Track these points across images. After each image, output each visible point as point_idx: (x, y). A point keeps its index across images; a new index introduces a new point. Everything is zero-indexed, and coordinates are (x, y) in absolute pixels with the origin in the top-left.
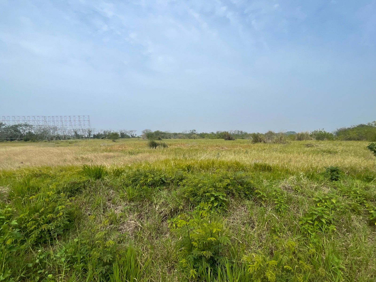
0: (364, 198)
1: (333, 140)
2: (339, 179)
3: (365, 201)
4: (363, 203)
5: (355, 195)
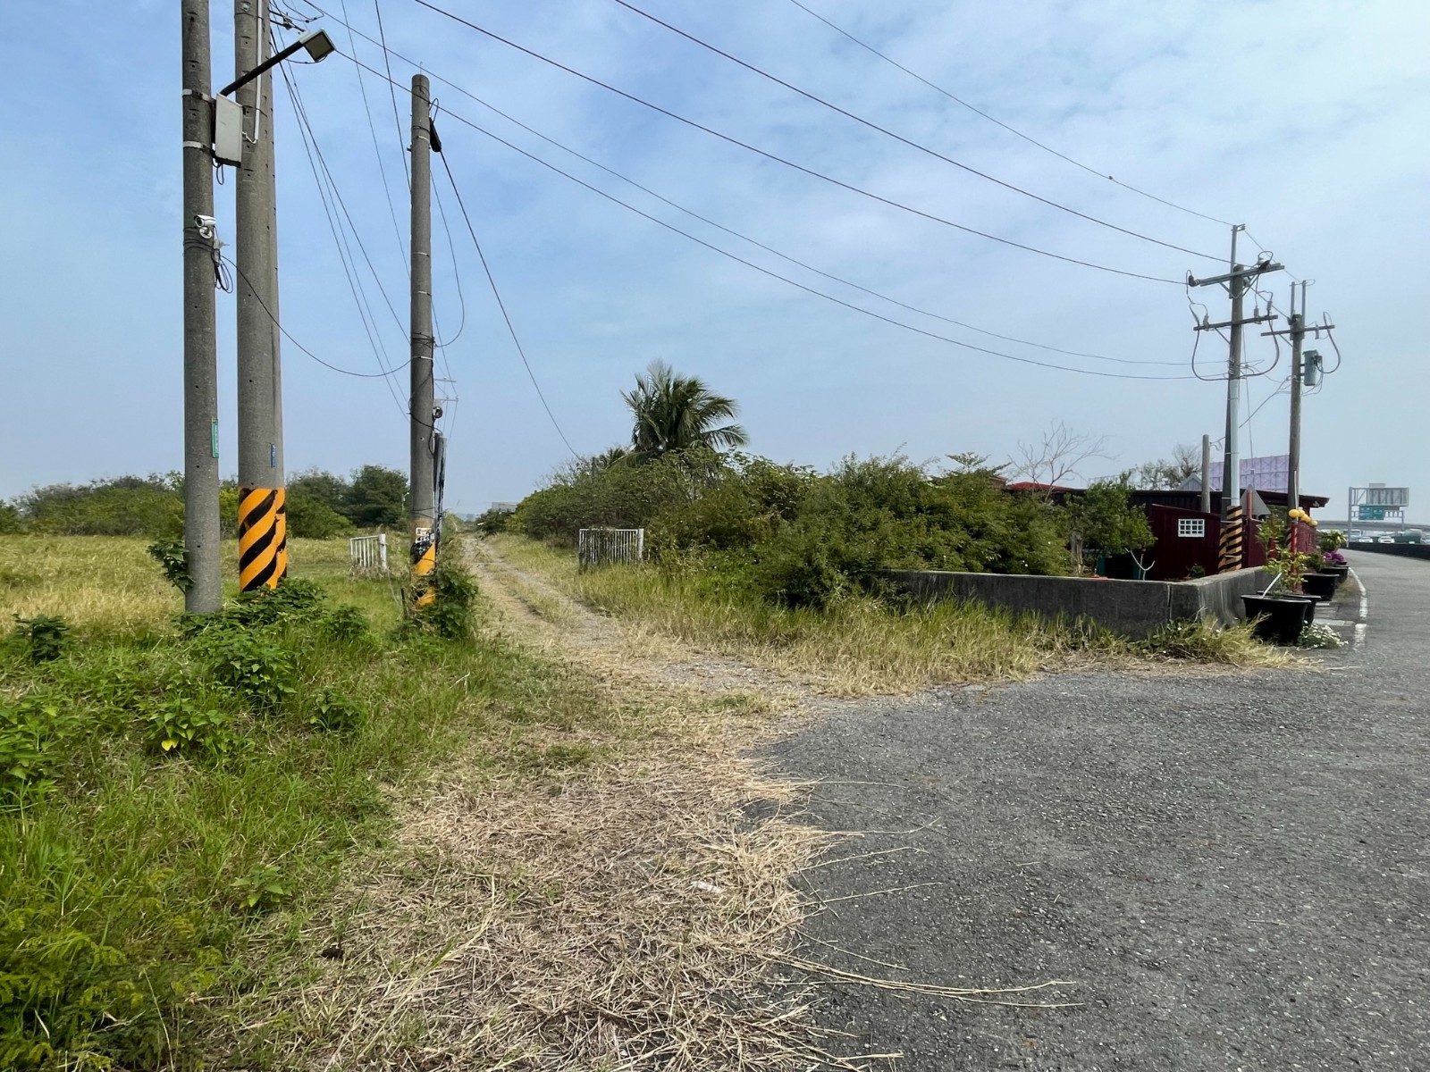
0: (134, 691)
1: (17, 531)
2: (61, 652)
3: (136, 697)
4: (133, 702)
5: (111, 686)
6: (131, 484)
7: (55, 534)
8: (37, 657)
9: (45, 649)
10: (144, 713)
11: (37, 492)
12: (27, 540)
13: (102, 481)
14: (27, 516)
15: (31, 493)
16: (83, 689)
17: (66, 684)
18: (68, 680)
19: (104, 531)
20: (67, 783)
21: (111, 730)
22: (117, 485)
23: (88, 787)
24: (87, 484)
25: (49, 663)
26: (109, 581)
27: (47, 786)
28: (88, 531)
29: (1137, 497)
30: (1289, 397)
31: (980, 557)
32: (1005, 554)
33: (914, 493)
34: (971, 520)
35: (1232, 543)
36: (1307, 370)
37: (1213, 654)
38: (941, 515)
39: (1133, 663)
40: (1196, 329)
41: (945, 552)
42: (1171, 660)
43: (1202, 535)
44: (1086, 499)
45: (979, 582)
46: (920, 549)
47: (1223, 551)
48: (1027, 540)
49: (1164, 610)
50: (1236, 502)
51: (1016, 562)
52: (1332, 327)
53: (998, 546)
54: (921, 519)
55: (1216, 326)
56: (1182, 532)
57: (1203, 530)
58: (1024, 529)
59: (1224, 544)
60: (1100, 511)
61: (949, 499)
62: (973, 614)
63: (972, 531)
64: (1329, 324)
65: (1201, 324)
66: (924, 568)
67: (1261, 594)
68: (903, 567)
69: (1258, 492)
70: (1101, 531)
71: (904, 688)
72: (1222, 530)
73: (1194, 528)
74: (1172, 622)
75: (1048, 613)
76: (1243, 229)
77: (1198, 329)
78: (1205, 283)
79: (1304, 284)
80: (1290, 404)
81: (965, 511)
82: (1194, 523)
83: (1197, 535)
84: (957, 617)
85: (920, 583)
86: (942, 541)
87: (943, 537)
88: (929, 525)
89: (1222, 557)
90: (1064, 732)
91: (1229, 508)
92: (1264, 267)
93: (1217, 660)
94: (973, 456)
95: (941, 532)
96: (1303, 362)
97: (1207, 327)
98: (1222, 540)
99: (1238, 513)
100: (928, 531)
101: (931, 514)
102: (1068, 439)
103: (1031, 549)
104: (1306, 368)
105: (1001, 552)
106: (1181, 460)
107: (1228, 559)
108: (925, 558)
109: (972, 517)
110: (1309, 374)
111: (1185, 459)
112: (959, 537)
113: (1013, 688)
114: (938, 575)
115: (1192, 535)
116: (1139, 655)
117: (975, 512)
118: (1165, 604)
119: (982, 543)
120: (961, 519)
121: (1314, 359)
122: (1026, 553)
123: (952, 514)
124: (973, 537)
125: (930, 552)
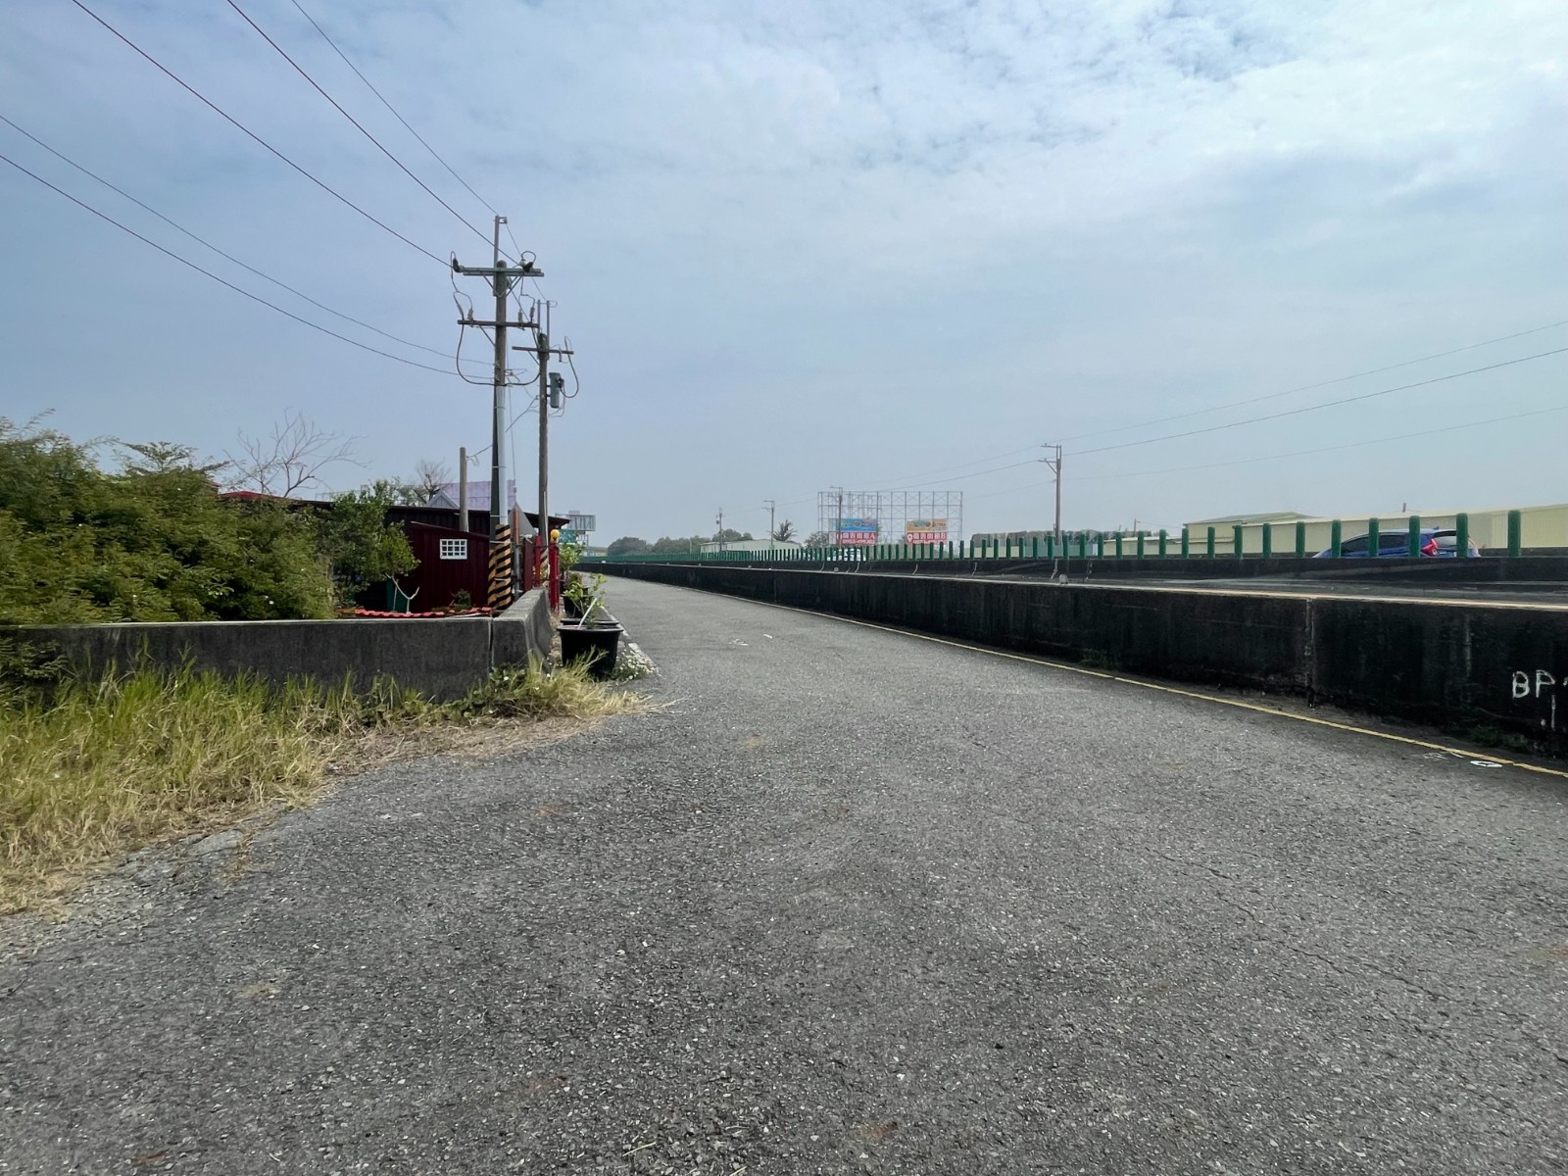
30: (538, 416)
31: (197, 593)
32: (238, 586)
33: (68, 490)
34: (179, 537)
35: (501, 565)
36: (553, 391)
37: (549, 706)
38: (123, 528)
40: (460, 322)
41: (134, 589)
42: (501, 721)
43: (465, 557)
44: (334, 514)
45: (204, 636)
46: (85, 587)
47: (493, 574)
48: (269, 566)
49: (484, 655)
50: (505, 521)
51: (255, 599)
52: (572, 353)
53: (226, 575)
54: (87, 533)
55: (481, 324)
56: (445, 554)
57: (465, 551)
58: (265, 550)
59: (493, 567)
61: (137, 503)
62: (196, 691)
63: (180, 553)
64: (569, 350)
65: (466, 318)
66: (91, 618)
67: (578, 623)
68: (47, 619)
72: (491, 551)
73: (457, 549)
74: (495, 670)
76: (505, 222)
77: (462, 322)
78: (469, 272)
79: (548, 303)
80: (539, 425)
81: (167, 522)
82: (457, 543)
83: (460, 557)
84: (166, 701)
85: (87, 647)
86: (127, 570)
87: (128, 564)
88: (101, 544)
89: (493, 580)
91: (498, 527)
92: (528, 270)
95: (124, 556)
96: (549, 383)
97: (472, 322)
98: (492, 563)
99: (507, 532)
100: (98, 553)
101: (103, 525)
103: (277, 579)
104: (551, 388)
105: (231, 583)
106: (424, 477)
107: (498, 582)
108: (93, 601)
109: (181, 530)
110: (554, 395)
111: (428, 476)
112: (159, 563)
114: (124, 629)
115: (454, 557)
116: (462, 721)
117: (186, 523)
118: (486, 648)
119: (202, 571)
120: (160, 534)
121: (558, 382)
122: (272, 586)
123: (145, 526)
124: (184, 562)
125: (105, 589)
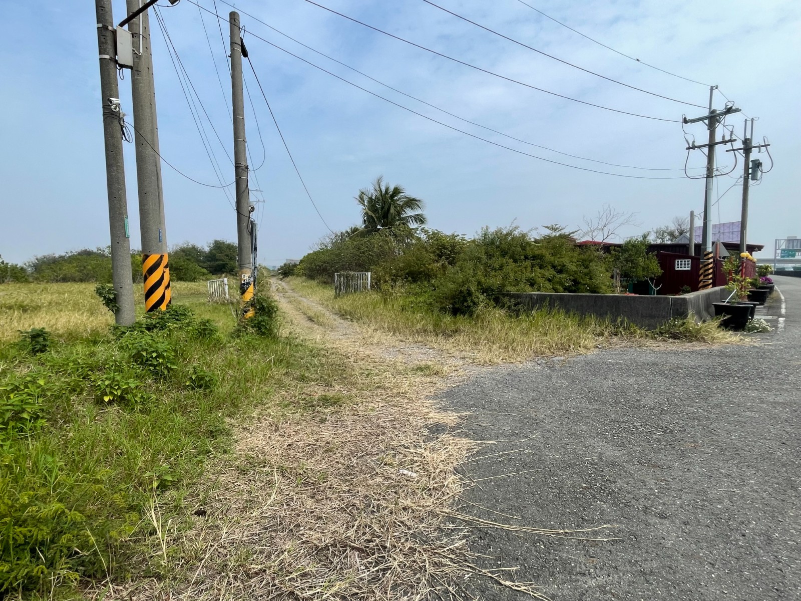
0: (88, 369)
1: (27, 281)
2: (48, 348)
3: (90, 373)
4: (88, 375)
5: (75, 366)
6: (87, 254)
7: (47, 282)
8: (34, 352)
9: (38, 347)
10: (94, 381)
11: (37, 259)
12: (32, 285)
13: (71, 252)
14: (32, 273)
15: (34, 260)
16: (60, 369)
17: (51, 366)
18: (52, 364)
19: (74, 280)
20: (53, 421)
21: (76, 391)
22: (79, 254)
23: (65, 422)
24: (63, 254)
25: (41, 354)
26: (76, 307)
27: (41, 422)
28: (65, 280)
29: (652, 248)
30: (742, 187)
31: (561, 284)
32: (576, 282)
33: (523, 248)
34: (556, 263)
35: (707, 273)
36: (753, 171)
37: (696, 337)
38: (539, 260)
39: (649, 343)
40: (687, 149)
41: (541, 281)
42: (671, 340)
43: (689, 269)
44: (622, 250)
45: (561, 298)
46: (527, 280)
47: (701, 278)
48: (589, 274)
49: (667, 312)
50: (710, 249)
51: (582, 287)
52: (769, 145)
53: (571, 277)
54: (528, 263)
55: (699, 147)
56: (678, 267)
57: (690, 266)
58: (586, 267)
59: (702, 274)
60: (630, 256)
61: (544, 251)
62: (557, 317)
63: (557, 269)
64: (766, 144)
65: (691, 146)
66: (529, 291)
67: (724, 302)
68: (518, 290)
69: (723, 243)
70: (631, 268)
71: (519, 359)
72: (701, 266)
73: (685, 264)
74: (672, 319)
75: (601, 315)
76: (717, 88)
77: (689, 148)
78: (694, 121)
79: (752, 120)
80: (742, 192)
81: (553, 258)
82: (685, 262)
83: (687, 269)
84: (549, 319)
85: (527, 300)
86: (539, 275)
87: (540, 273)
88: (533, 266)
89: (701, 281)
90: (610, 383)
91: (705, 253)
92: (729, 111)
93: (698, 340)
94: (557, 226)
95: (539, 270)
96: (750, 166)
97: (694, 147)
98: (701, 272)
99: (711, 256)
100: (532, 269)
101: (533, 260)
102: (612, 215)
103: (591, 279)
104: (753, 169)
105: (573, 281)
106: (677, 226)
107: (704, 282)
108: (530, 285)
109: (557, 261)
110: (754, 173)
111: (680, 225)
112: (549, 273)
113: (581, 358)
114: (538, 294)
115: (683, 269)
116: (654, 338)
117: (559, 258)
118: (668, 309)
119: (563, 276)
120: (550, 262)
121: (757, 165)
122: (588, 281)
123: (545, 260)
124: (557, 273)
125: (533, 282)
